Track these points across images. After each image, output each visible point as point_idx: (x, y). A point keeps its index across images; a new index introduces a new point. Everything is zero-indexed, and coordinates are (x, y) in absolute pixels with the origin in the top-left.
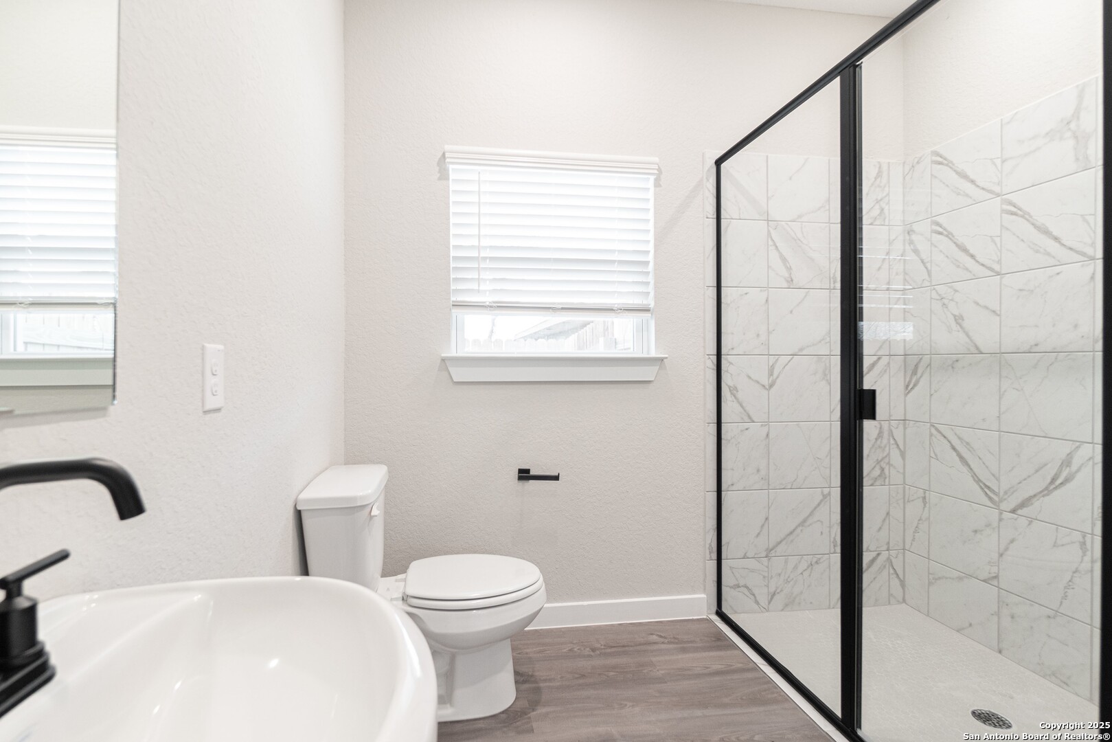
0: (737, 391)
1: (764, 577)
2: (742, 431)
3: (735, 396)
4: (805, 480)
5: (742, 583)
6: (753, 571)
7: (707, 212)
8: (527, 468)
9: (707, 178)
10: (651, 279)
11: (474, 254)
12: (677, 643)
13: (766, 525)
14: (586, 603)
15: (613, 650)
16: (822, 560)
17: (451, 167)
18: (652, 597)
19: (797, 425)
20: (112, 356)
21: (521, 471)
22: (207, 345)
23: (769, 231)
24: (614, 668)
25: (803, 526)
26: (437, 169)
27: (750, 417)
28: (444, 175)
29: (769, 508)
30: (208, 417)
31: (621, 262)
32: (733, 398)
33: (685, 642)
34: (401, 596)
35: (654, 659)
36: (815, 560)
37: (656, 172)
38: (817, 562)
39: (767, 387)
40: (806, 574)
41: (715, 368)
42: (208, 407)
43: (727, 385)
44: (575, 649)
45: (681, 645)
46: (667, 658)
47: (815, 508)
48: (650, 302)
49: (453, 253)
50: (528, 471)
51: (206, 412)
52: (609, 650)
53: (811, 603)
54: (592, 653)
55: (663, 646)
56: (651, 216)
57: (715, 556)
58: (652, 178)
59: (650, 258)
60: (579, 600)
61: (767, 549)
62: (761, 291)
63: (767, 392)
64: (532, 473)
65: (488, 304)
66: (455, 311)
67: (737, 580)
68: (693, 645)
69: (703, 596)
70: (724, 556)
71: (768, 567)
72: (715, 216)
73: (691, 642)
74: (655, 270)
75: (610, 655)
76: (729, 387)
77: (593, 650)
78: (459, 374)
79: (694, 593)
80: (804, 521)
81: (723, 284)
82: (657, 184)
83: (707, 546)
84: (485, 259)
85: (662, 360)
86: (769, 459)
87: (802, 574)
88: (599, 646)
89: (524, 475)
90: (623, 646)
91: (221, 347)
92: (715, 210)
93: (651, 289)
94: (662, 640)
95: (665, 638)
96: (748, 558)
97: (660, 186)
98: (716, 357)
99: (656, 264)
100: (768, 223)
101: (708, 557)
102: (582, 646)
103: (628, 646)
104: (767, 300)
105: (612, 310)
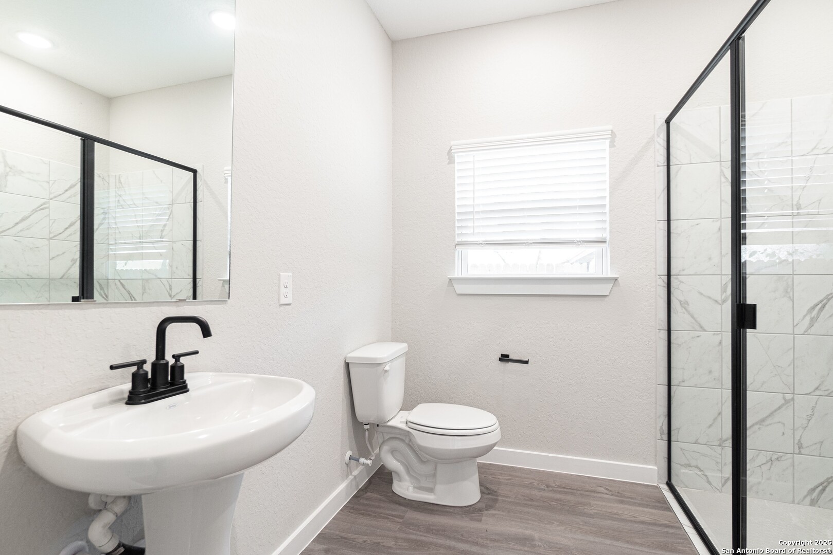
0: (688, 305)
1: (717, 463)
2: (693, 338)
3: (685, 309)
4: (763, 384)
5: (693, 463)
6: (705, 455)
7: (658, 161)
8: (508, 354)
9: (657, 135)
10: (607, 218)
11: (471, 210)
12: (619, 497)
13: (719, 419)
14: (551, 455)
15: (563, 490)
16: (783, 459)
17: (456, 155)
18: (607, 460)
19: (754, 335)
20: (228, 279)
21: (502, 355)
22: (281, 273)
23: (721, 170)
24: (557, 500)
25: (760, 425)
26: (447, 157)
27: (701, 327)
28: (451, 160)
29: (722, 405)
30: (282, 308)
31: (580, 207)
32: (684, 310)
33: (625, 497)
34: (405, 421)
35: (592, 502)
36: (775, 457)
37: (610, 136)
38: (777, 459)
39: (720, 302)
40: (765, 468)
41: (666, 286)
42: (282, 302)
43: (677, 299)
44: (535, 484)
45: (622, 499)
46: (604, 503)
47: (776, 411)
48: (606, 235)
49: (457, 210)
50: (507, 356)
51: (280, 305)
52: (560, 489)
53: (771, 494)
54: (546, 488)
55: (607, 496)
56: (607, 170)
57: (665, 437)
58: (608, 141)
59: (607, 202)
60: (547, 452)
61: (721, 439)
62: (713, 221)
63: (720, 306)
64: (511, 357)
65: (481, 242)
66: (459, 248)
67: (688, 460)
68: (630, 500)
69: (655, 468)
70: (673, 438)
71: (721, 455)
72: (666, 164)
73: (632, 498)
74: (610, 210)
75: (561, 492)
76: (680, 302)
77: (548, 487)
78: (461, 289)
79: (647, 464)
80: (763, 420)
81: (672, 218)
82: (612, 145)
83: (658, 428)
84: (478, 212)
85: (616, 279)
86: (722, 363)
87: (760, 466)
88: (554, 485)
89: (505, 358)
90: (573, 489)
91: (291, 274)
92: (666, 159)
93: (607, 226)
94: (607, 492)
95: (611, 491)
96: (699, 444)
97: (614, 146)
98: (666, 276)
99: (610, 206)
100: (721, 164)
101: (659, 436)
102: (541, 482)
103: (576, 490)
104: (719, 229)
105: (573, 242)
